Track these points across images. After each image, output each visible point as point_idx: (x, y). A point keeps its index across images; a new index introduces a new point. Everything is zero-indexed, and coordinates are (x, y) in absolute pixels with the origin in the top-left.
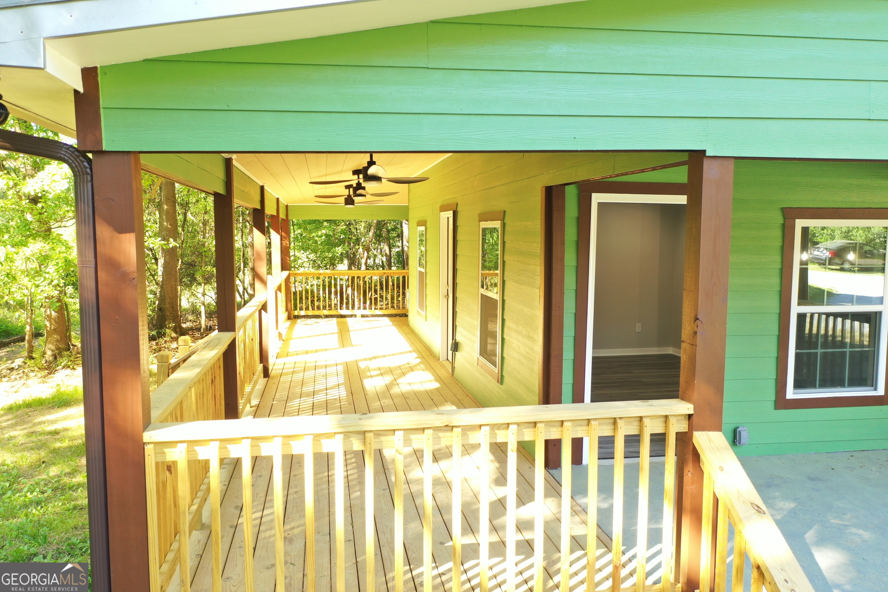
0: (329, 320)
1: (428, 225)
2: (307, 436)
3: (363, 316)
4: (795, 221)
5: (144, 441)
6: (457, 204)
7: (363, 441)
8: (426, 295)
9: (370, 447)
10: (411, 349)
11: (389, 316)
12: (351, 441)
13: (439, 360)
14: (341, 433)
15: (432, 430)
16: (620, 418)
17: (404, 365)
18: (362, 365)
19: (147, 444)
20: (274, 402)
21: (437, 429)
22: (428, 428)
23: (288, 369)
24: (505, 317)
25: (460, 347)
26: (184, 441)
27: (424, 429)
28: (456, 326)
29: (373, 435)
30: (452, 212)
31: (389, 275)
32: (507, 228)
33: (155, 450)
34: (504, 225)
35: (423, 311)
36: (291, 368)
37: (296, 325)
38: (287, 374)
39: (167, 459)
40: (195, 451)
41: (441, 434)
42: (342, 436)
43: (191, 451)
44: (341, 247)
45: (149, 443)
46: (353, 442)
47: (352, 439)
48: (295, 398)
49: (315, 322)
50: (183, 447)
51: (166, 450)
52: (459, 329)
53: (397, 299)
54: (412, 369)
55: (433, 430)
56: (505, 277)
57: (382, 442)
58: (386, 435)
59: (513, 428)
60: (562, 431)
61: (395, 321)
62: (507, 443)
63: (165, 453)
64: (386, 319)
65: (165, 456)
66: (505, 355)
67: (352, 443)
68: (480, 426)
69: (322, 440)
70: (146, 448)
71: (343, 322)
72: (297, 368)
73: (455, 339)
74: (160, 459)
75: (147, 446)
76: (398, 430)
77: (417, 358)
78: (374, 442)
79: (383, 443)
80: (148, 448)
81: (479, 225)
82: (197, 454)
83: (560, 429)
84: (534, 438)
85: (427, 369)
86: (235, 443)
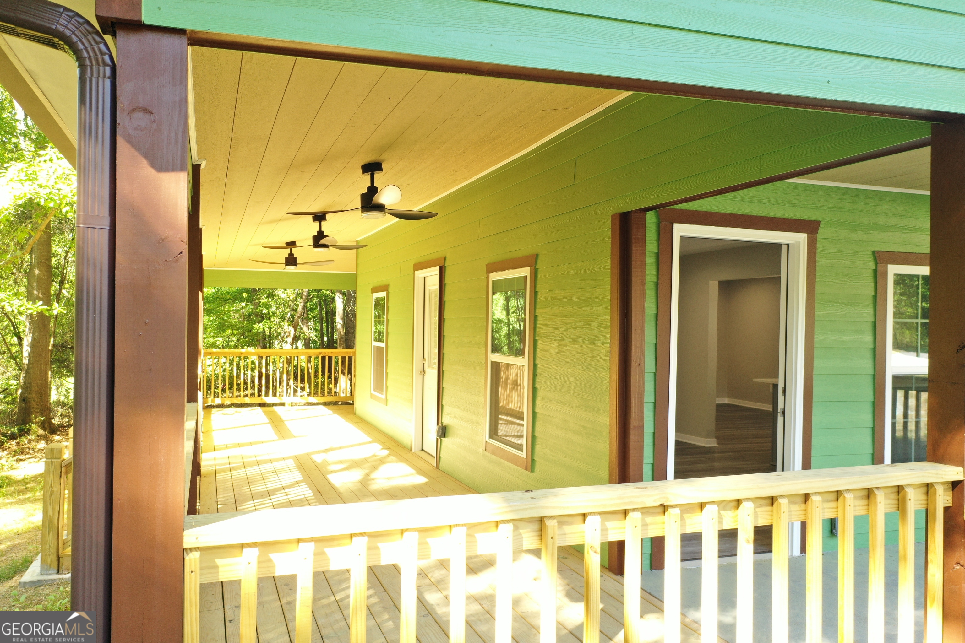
0: (252, 410)
1: (390, 291)
2: (458, 528)
3: (292, 405)
4: (887, 267)
5: (185, 547)
6: (445, 258)
7: (538, 533)
8: (387, 373)
9: (553, 544)
10: (371, 440)
11: (325, 404)
12: (520, 534)
13: (411, 450)
14: (508, 521)
15: (639, 513)
16: (877, 488)
17: (370, 457)
18: (318, 459)
19: (189, 551)
20: (219, 506)
21: (646, 511)
22: (634, 510)
23: (222, 465)
24: (537, 386)
25: (449, 432)
26: (253, 543)
27: (625, 513)
28: (442, 405)
29: (557, 524)
30: (438, 268)
31: (326, 355)
32: (540, 275)
33: (201, 561)
34: (534, 274)
35: (382, 394)
36: (225, 464)
37: (212, 415)
38: (223, 471)
39: (220, 577)
40: (270, 560)
41: (649, 519)
42: (510, 526)
43: (264, 562)
44: (263, 323)
45: (191, 549)
46: (524, 535)
47: (521, 531)
48: (246, 500)
49: (236, 412)
50: (252, 554)
51: (219, 562)
52: (447, 409)
53: (328, 386)
54: (382, 461)
55: (642, 513)
56: (537, 336)
57: (565, 534)
58: (571, 524)
59: (747, 507)
60: (805, 510)
61: (335, 409)
62: (737, 529)
63: (217, 567)
64: (322, 407)
65: (218, 572)
66: (536, 434)
67: (522, 538)
68: (702, 506)
69: (476, 535)
70: (187, 558)
71: (270, 411)
72: (234, 463)
73: (442, 422)
74: (209, 579)
75: (188, 554)
76: (591, 514)
77: (382, 449)
78: (558, 535)
79: (567, 536)
80: (190, 559)
81: (488, 278)
82: (274, 566)
83: (803, 506)
84: (771, 521)
85: (401, 461)
86: (339, 545)
